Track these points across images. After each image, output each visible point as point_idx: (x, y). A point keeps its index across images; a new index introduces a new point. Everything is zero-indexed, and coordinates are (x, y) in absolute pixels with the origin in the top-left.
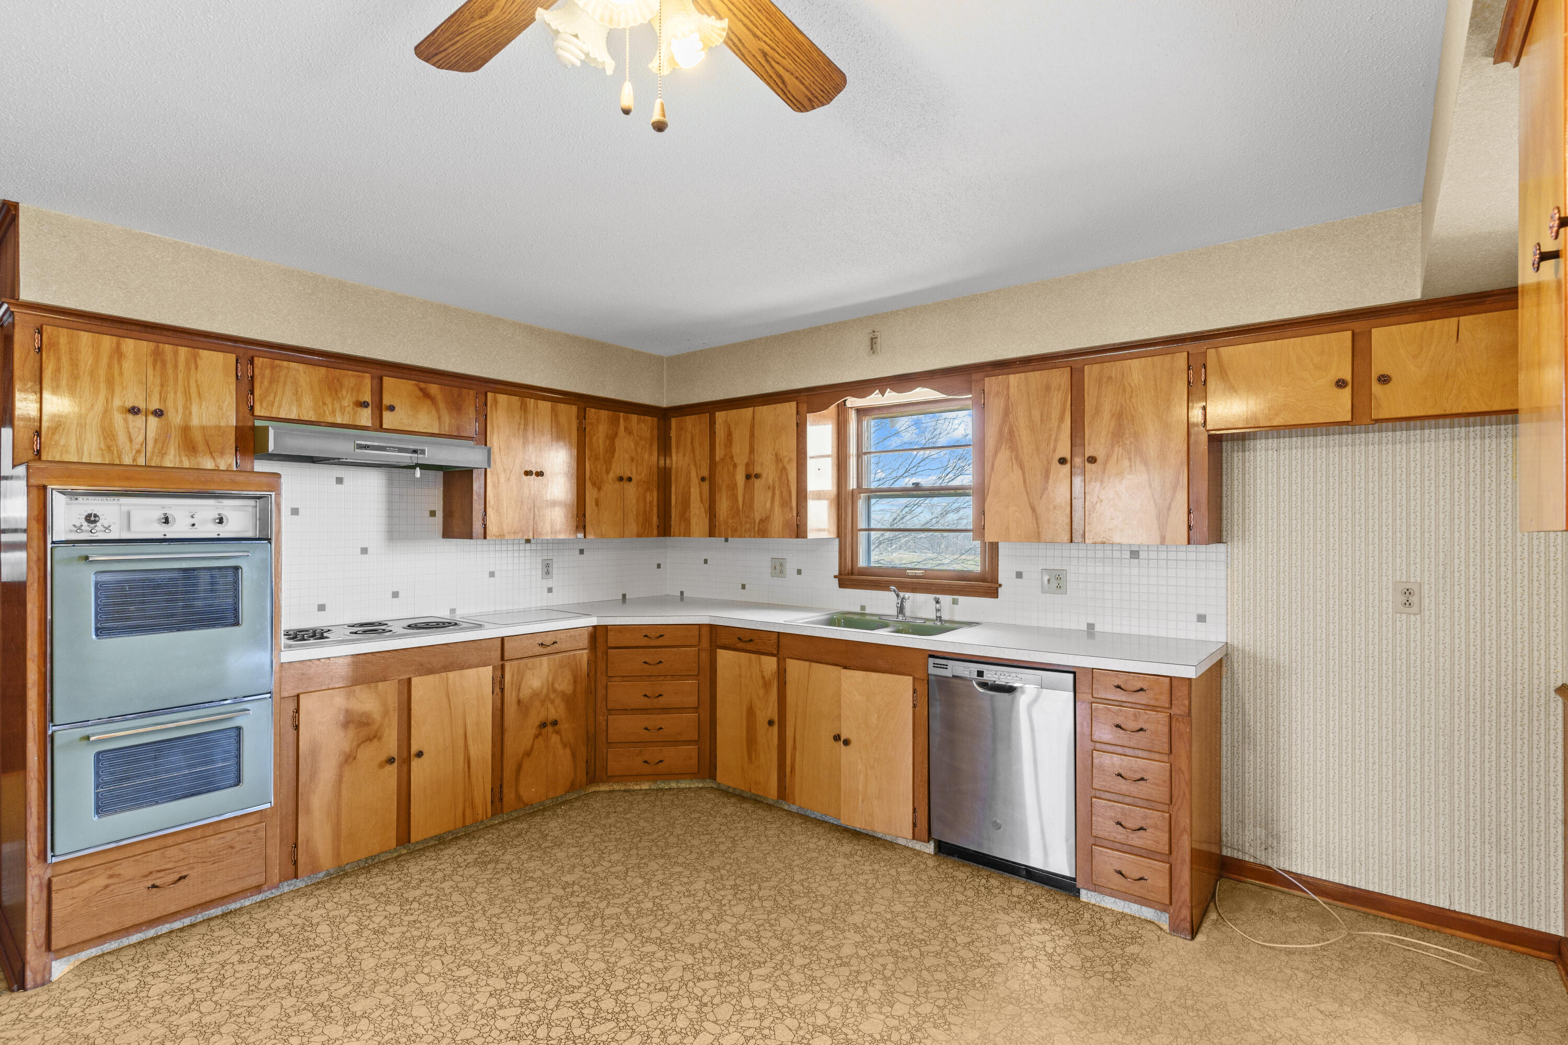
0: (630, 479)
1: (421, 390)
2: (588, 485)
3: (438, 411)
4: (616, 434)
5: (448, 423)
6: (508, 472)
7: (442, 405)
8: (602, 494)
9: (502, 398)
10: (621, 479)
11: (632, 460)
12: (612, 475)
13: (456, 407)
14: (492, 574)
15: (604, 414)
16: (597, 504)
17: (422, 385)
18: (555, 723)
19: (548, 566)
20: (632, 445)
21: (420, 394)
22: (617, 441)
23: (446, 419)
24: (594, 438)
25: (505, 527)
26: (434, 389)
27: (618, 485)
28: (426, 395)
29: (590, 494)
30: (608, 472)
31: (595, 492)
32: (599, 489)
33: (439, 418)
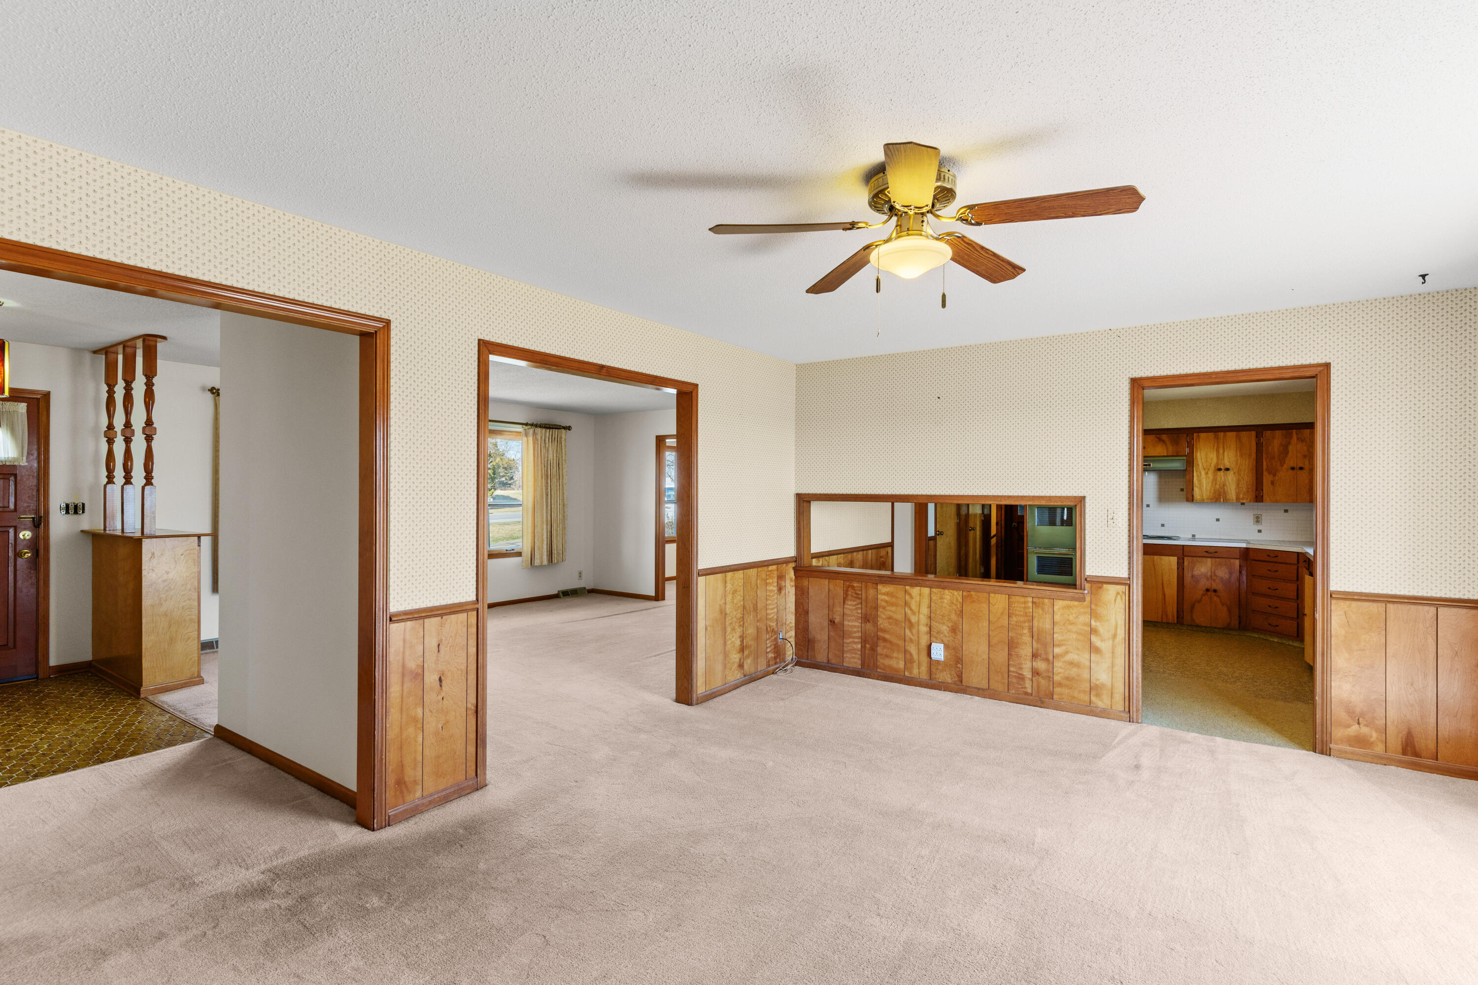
0: (1301, 468)
1: (1157, 438)
2: (1265, 473)
3: (1166, 446)
4: (1289, 443)
5: (1171, 449)
6: (1207, 470)
7: (1168, 443)
8: (1277, 478)
9: (1203, 435)
10: (1293, 468)
11: (1305, 456)
12: (1285, 466)
13: (1175, 442)
14: (1218, 520)
15: (1278, 433)
16: (1273, 483)
17: (1158, 436)
18: (1215, 591)
19: (1258, 518)
20: (1305, 448)
21: (1157, 440)
22: (1290, 447)
23: (1171, 448)
24: (1270, 448)
25: (1205, 496)
26: (1164, 437)
27: (1291, 472)
28: (1160, 440)
29: (1267, 479)
30: (1282, 466)
31: (1270, 478)
32: (1275, 475)
33: (1167, 448)
